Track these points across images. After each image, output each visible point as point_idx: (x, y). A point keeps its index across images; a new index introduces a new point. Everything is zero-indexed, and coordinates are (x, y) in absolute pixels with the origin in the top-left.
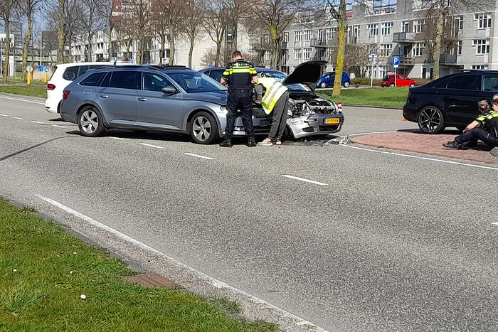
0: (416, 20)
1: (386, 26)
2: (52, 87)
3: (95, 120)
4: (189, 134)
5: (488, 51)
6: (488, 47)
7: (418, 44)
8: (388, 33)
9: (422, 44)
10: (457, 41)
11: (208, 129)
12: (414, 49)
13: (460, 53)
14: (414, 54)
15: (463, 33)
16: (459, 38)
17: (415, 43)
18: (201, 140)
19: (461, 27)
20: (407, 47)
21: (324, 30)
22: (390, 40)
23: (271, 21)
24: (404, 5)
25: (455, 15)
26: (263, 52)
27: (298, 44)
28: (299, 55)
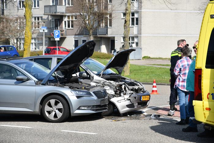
4: (40, 114)
5: (137, 24)
6: (137, 19)
7: (69, 17)
8: (38, 6)
9: (72, 16)
10: (107, 14)
11: (60, 110)
12: (65, 22)
13: (111, 25)
14: (65, 27)
15: (112, 6)
16: (109, 11)
17: (65, 16)
18: (53, 119)
19: (110, 1)
20: (58, 19)
22: (40, 12)
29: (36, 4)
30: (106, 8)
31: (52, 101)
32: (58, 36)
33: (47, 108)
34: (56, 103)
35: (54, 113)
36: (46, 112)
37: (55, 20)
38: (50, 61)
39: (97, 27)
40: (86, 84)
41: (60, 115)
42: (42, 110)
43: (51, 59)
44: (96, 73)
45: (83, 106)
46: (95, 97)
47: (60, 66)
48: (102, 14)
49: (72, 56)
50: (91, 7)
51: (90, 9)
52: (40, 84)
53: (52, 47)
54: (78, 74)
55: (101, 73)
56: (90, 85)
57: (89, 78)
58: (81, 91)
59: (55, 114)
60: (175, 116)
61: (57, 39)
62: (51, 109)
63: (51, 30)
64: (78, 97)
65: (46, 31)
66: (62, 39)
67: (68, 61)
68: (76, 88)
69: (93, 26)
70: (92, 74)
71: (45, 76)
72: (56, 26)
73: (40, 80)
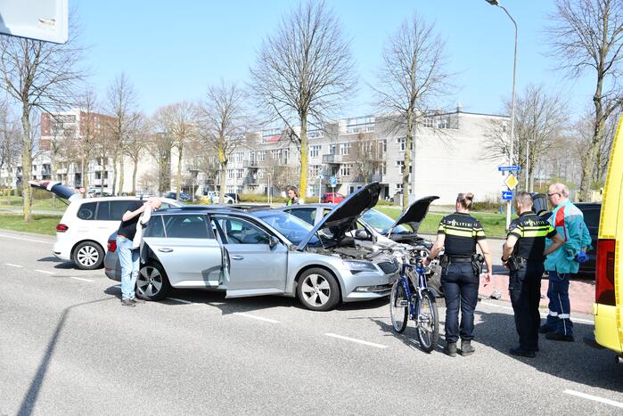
0: (342, 144)
1: (314, 148)
2: (63, 228)
3: (157, 279)
4: (294, 297)
6: (410, 167)
7: (345, 165)
8: (317, 155)
9: (348, 165)
10: (382, 162)
11: (324, 291)
12: (342, 170)
13: (385, 173)
14: (342, 174)
15: (387, 155)
16: (384, 160)
17: (342, 164)
18: (315, 305)
19: (385, 150)
20: (335, 168)
21: (256, 152)
22: (318, 161)
23: (219, 144)
24: (331, 130)
25: (379, 139)
26: (197, 172)
27: (230, 165)
28: (231, 176)
29: (315, 154)
30: (381, 156)
31: (314, 278)
32: (334, 183)
33: (305, 288)
34: (320, 280)
35: (315, 296)
36: (303, 293)
37: (333, 168)
38: (314, 212)
39: (371, 175)
40: (366, 248)
41: (325, 299)
42: (298, 290)
43: (314, 209)
44: (381, 231)
45: (362, 287)
46: (380, 272)
47: (327, 221)
48: (377, 163)
49: (344, 206)
51: (366, 157)
52: (295, 249)
53: (329, 194)
54: (354, 232)
55: (389, 232)
56: (371, 250)
57: (370, 239)
58: (359, 263)
59: (318, 298)
60: (503, 301)
61: (334, 186)
62: (312, 289)
63: (327, 177)
64: (354, 272)
65: (323, 177)
66: (339, 186)
67: (338, 214)
68: (351, 256)
69: (368, 173)
70: (375, 234)
71: (305, 236)
72: (333, 174)
73: (296, 243)
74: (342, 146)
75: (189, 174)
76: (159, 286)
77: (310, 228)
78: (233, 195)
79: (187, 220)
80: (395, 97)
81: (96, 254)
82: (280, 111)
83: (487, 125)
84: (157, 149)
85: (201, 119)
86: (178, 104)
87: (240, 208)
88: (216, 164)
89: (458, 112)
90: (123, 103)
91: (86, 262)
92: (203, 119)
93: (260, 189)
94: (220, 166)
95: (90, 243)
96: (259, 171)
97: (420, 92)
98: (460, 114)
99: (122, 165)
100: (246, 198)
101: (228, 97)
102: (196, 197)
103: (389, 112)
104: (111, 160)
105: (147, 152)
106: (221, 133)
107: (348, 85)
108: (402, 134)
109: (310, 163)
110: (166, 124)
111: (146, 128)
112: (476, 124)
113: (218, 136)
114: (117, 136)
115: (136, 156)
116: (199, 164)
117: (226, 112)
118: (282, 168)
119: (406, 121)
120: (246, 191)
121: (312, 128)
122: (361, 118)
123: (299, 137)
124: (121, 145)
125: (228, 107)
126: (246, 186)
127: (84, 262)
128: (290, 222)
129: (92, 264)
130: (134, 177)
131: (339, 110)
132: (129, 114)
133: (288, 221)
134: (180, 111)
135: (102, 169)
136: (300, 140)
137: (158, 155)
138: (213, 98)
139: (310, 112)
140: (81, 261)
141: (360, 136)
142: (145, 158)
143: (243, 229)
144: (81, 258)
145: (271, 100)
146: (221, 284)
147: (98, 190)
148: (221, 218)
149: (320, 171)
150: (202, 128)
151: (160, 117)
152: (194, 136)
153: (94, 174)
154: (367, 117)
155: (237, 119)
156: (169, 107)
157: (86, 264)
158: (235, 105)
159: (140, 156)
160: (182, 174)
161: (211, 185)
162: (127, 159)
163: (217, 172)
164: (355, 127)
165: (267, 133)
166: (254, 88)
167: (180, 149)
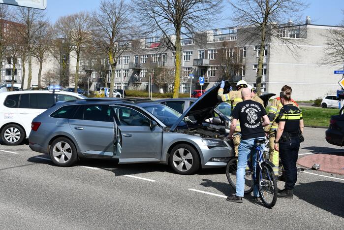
0: (209, 50)
1: (187, 54)
3: (68, 150)
4: (167, 164)
5: (265, 74)
6: (265, 70)
7: (212, 68)
8: (189, 59)
9: (214, 67)
10: (242, 66)
11: (189, 161)
12: (209, 71)
13: (244, 75)
14: (209, 75)
15: (246, 60)
16: (243, 63)
17: (209, 67)
18: (182, 171)
19: (245, 56)
20: (203, 70)
21: (140, 56)
22: (190, 64)
23: (109, 49)
24: (201, 39)
25: (240, 46)
26: (91, 72)
27: (118, 67)
28: (120, 75)
29: (187, 58)
30: (241, 60)
31: (181, 151)
32: (202, 82)
33: (175, 158)
34: (185, 153)
35: (182, 164)
36: (174, 162)
37: (202, 70)
38: (182, 105)
39: (233, 76)
41: (189, 166)
42: (170, 159)
43: (184, 102)
45: (216, 158)
46: (229, 148)
48: (238, 66)
50: (229, 60)
51: (229, 61)
52: (168, 130)
53: (198, 91)
54: (211, 119)
57: (224, 124)
58: (213, 141)
59: (184, 165)
60: (321, 171)
61: (202, 84)
62: (180, 159)
63: (197, 77)
64: (210, 147)
65: (193, 78)
68: (208, 136)
69: (230, 74)
71: (175, 122)
72: (202, 75)
73: (169, 126)
74: (209, 52)
75: (84, 73)
76: (69, 155)
77: (179, 115)
78: (120, 91)
79: (89, 109)
80: (252, 13)
81: (19, 133)
82: (159, 24)
83: (330, 35)
84: (59, 52)
85: (95, 28)
86: (76, 16)
87: (129, 100)
88: (107, 65)
89: (307, 24)
90: (31, 14)
91: (11, 139)
92: (97, 28)
93: (143, 85)
94: (110, 67)
95: (14, 125)
96: (142, 71)
97: (273, 9)
98: (308, 26)
99: (30, 65)
100: (131, 93)
101: (117, 11)
102: (90, 92)
103: (246, 25)
104: (19, 60)
105: (50, 54)
106: (111, 40)
107: (214, 3)
108: (257, 43)
109: (183, 65)
110: (66, 32)
111: (49, 34)
112: (321, 34)
113: (109, 43)
114: (26, 41)
115: (42, 58)
116: (93, 65)
117: (116, 23)
118: (161, 70)
119: (260, 33)
120: (131, 88)
121: (185, 37)
122: (225, 29)
123: (174, 44)
124: (29, 48)
125: (118, 19)
126: (131, 84)
127: (9, 139)
128: (165, 111)
129: (15, 141)
130: (40, 74)
131: (207, 24)
132: (35, 22)
133: (163, 110)
134: (78, 21)
135: (12, 67)
136: (175, 48)
137: (59, 57)
138: (105, 11)
139: (183, 25)
140: (7, 139)
141: (224, 44)
142: (48, 60)
143: (131, 116)
144: (7, 136)
145: (152, 15)
146: (115, 155)
147: (9, 85)
148: (116, 107)
149: (191, 73)
150: (96, 36)
151: (61, 26)
152: (90, 42)
153: (4, 72)
154: (230, 28)
155: (124, 28)
156: (69, 18)
157: (11, 141)
158: (123, 17)
159: (44, 57)
160: (79, 73)
161: (102, 83)
162: (34, 60)
163: (107, 72)
164: (220, 36)
165: (149, 41)
166: (138, 4)
167: (78, 52)
